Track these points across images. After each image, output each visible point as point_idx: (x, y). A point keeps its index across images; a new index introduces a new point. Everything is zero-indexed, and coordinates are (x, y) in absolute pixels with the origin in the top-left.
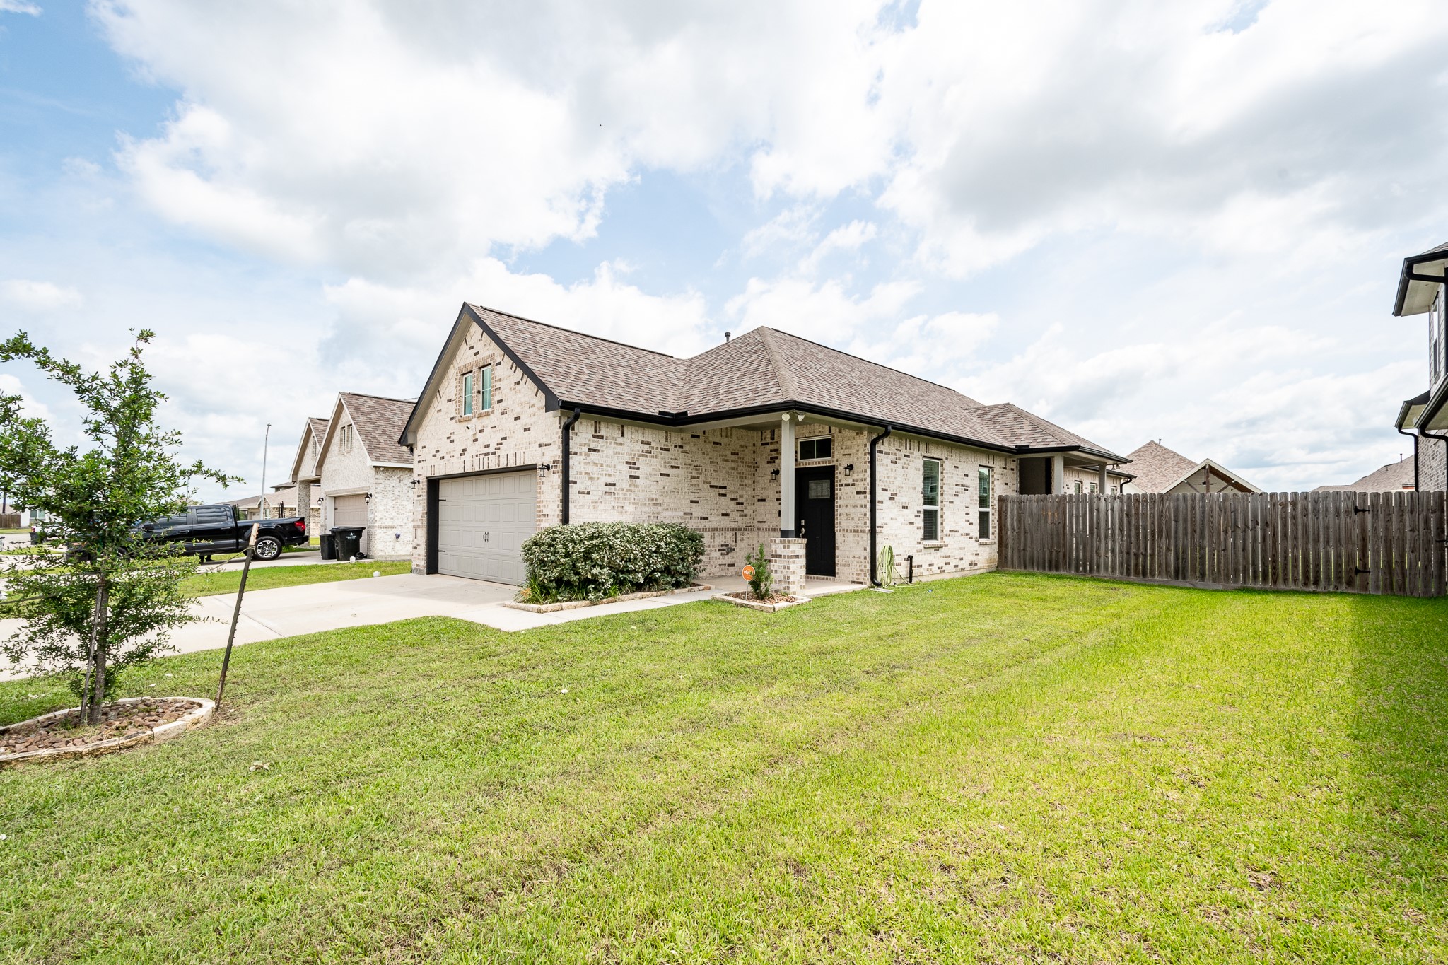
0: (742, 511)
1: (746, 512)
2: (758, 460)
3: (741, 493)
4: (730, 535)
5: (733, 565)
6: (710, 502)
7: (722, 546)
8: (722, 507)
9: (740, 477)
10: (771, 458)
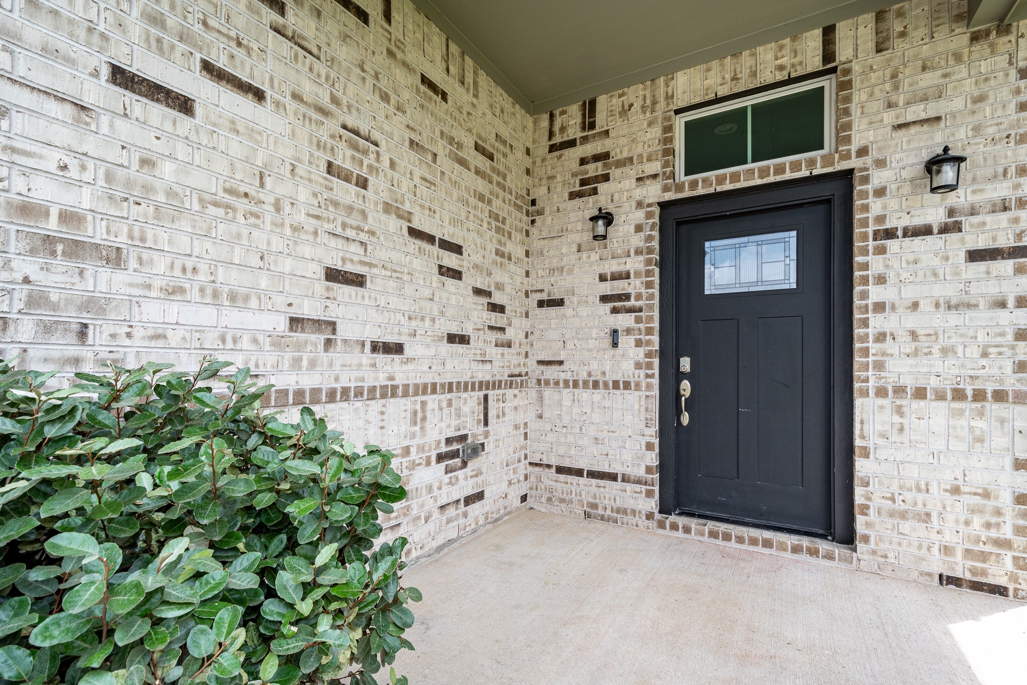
0: (502, 329)
1: (510, 333)
2: (540, 193)
3: (499, 276)
4: (470, 402)
5: (480, 496)
6: (409, 290)
7: (449, 441)
8: (450, 312)
9: (498, 230)
10: (583, 183)
